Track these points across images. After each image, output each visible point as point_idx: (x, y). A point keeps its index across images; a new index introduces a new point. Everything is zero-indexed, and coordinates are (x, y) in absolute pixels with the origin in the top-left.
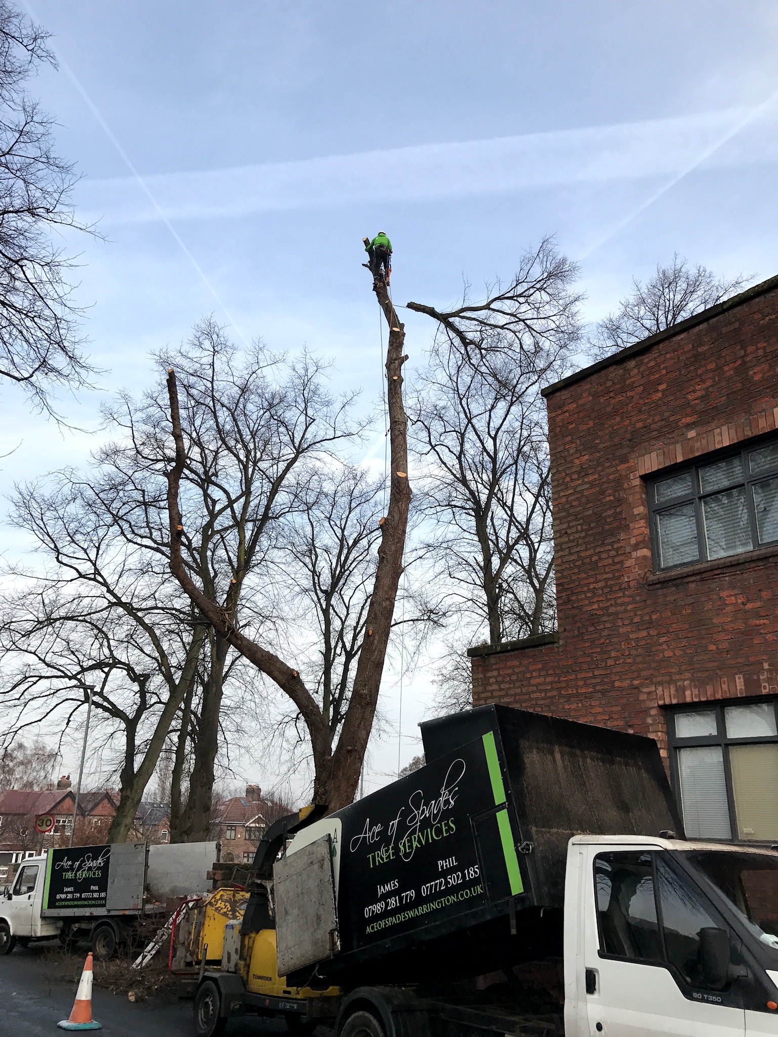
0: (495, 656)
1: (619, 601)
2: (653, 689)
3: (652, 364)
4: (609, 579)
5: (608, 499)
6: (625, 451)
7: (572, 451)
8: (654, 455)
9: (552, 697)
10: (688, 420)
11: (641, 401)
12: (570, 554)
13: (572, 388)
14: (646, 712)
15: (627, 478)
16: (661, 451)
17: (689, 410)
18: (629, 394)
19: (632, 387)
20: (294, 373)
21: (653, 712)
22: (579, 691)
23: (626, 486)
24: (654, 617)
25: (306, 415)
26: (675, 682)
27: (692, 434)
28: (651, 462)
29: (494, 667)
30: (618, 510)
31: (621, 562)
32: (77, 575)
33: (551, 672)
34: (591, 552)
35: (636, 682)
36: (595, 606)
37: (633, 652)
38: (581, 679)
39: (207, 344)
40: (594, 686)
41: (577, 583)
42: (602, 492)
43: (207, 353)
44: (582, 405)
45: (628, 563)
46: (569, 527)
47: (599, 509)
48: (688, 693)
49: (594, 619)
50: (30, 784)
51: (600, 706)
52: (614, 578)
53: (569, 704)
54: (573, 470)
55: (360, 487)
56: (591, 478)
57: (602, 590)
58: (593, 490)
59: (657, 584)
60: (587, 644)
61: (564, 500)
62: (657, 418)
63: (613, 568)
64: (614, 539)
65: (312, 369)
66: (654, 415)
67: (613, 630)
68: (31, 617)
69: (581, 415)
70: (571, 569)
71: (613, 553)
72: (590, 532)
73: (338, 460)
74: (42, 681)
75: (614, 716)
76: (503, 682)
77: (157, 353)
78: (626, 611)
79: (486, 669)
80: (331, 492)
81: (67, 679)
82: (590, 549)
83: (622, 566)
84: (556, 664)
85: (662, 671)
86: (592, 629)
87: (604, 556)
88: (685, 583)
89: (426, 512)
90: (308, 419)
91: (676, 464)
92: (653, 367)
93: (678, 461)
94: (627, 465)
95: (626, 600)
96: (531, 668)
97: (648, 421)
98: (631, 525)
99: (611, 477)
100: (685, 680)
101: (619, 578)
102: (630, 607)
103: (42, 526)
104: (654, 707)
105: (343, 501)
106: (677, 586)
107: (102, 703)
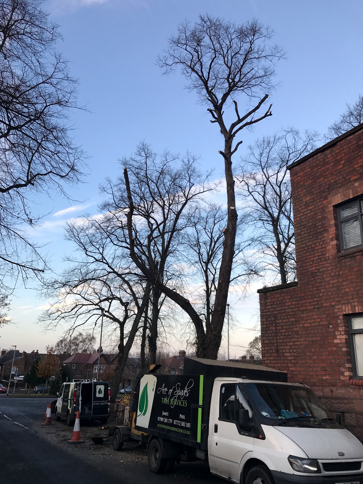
0: (269, 292)
1: (324, 266)
2: (340, 306)
3: (337, 151)
4: (320, 255)
5: (319, 217)
6: (326, 194)
7: (302, 195)
8: (339, 195)
9: (295, 311)
10: (355, 177)
11: (333, 170)
12: (302, 244)
13: (301, 165)
14: (337, 317)
15: (327, 207)
16: (343, 193)
17: (355, 173)
18: (327, 166)
19: (328, 163)
20: (183, 163)
21: (341, 317)
22: (307, 308)
23: (327, 211)
24: (341, 273)
25: (190, 182)
26: (351, 303)
27: (357, 184)
28: (338, 199)
29: (269, 298)
30: (324, 222)
31: (325, 247)
32: (95, 260)
33: (294, 300)
34: (311, 243)
35: (333, 304)
36: (314, 268)
37: (331, 289)
38: (308, 303)
39: (143, 154)
40: (314, 305)
41: (305, 258)
42: (316, 214)
43: (143, 158)
44: (306, 173)
45: (328, 248)
46: (301, 231)
47: (315, 222)
48: (357, 308)
49: (313, 274)
50: (85, 351)
51: (317, 315)
52: (322, 255)
53: (303, 314)
54: (302, 204)
55: (219, 213)
56: (310, 208)
57: (317, 260)
58: (312, 213)
59: (341, 257)
60: (311, 286)
61: (299, 219)
62: (341, 177)
63: (321, 250)
64: (322, 236)
65: (191, 161)
66: (339, 176)
67: (322, 279)
68: (77, 279)
69: (306, 177)
70: (302, 251)
71: (321, 243)
72: (311, 233)
73: (206, 202)
74: (84, 306)
75: (323, 320)
76: (274, 304)
77: (121, 160)
78: (328, 270)
79: (266, 298)
80: (205, 217)
81: (94, 306)
82: (311, 241)
83: (326, 249)
84: (296, 296)
85: (345, 298)
86: (312, 279)
87: (317, 244)
88: (354, 256)
89: (249, 223)
90: (191, 184)
91: (350, 199)
92: (338, 153)
93: (350, 198)
94: (327, 201)
95: (328, 265)
96: (286, 298)
97: (336, 179)
98: (330, 230)
99: (320, 207)
100: (355, 302)
101: (325, 254)
102: (330, 268)
103: (79, 240)
104: (341, 315)
105: (211, 221)
106: (350, 258)
107: (109, 315)
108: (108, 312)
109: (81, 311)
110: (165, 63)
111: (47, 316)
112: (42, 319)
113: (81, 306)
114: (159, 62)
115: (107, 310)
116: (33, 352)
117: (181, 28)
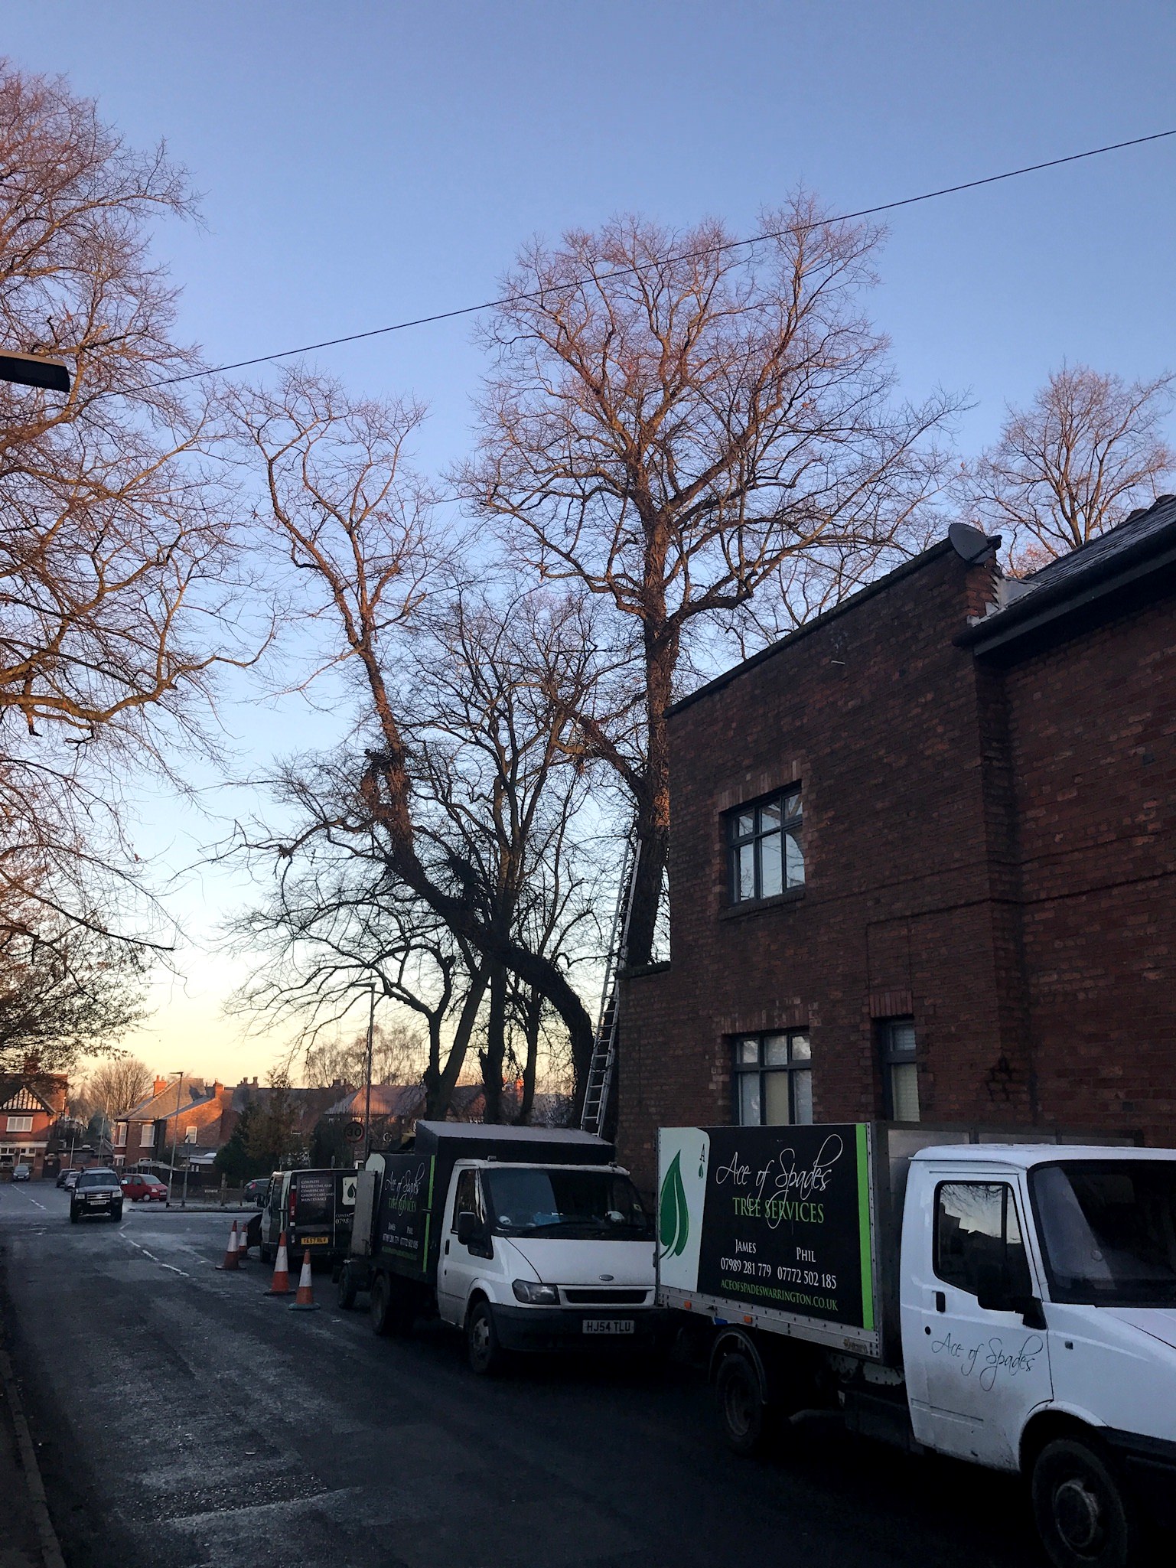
0: (633, 979)
1: (703, 934)
2: (718, 1019)
3: (729, 699)
5: (701, 832)
6: (712, 786)
8: (726, 793)
9: (665, 1022)
10: (747, 762)
11: (722, 737)
15: (711, 813)
16: (731, 790)
17: (748, 753)
18: (715, 728)
21: (719, 1041)
22: (680, 1018)
23: (711, 821)
24: (722, 951)
26: (731, 1013)
27: (749, 777)
28: (725, 802)
29: (632, 990)
30: (706, 844)
31: (706, 897)
33: (665, 998)
34: (690, 884)
35: (711, 1013)
36: (691, 937)
37: (710, 984)
38: (681, 1007)
40: (688, 1013)
41: (681, 913)
42: (698, 824)
44: (688, 731)
45: (709, 898)
46: (678, 857)
47: (696, 842)
49: (690, 949)
51: (690, 1032)
52: (702, 911)
53: (674, 1030)
56: (692, 809)
57: (696, 922)
58: (692, 822)
59: (727, 919)
60: (686, 974)
61: (676, 828)
62: (730, 756)
63: (701, 901)
64: (702, 873)
66: (729, 753)
67: (700, 962)
69: (687, 742)
71: (701, 887)
75: (698, 1043)
76: (638, 1005)
78: (707, 944)
79: (628, 992)
84: (668, 990)
85: (724, 1003)
86: (688, 959)
87: (697, 889)
93: (740, 803)
94: (712, 801)
95: (707, 933)
97: (725, 758)
99: (703, 811)
100: (735, 1013)
101: (705, 911)
102: (709, 941)
104: (719, 1037)
106: (737, 922)
107: (402, 994)
108: (398, 985)
109: (332, 981)
110: (494, 337)
111: (244, 1001)
112: (232, 1009)
113: (330, 970)
114: (480, 338)
115: (396, 981)
116: (244, 1084)
117: (524, 255)
